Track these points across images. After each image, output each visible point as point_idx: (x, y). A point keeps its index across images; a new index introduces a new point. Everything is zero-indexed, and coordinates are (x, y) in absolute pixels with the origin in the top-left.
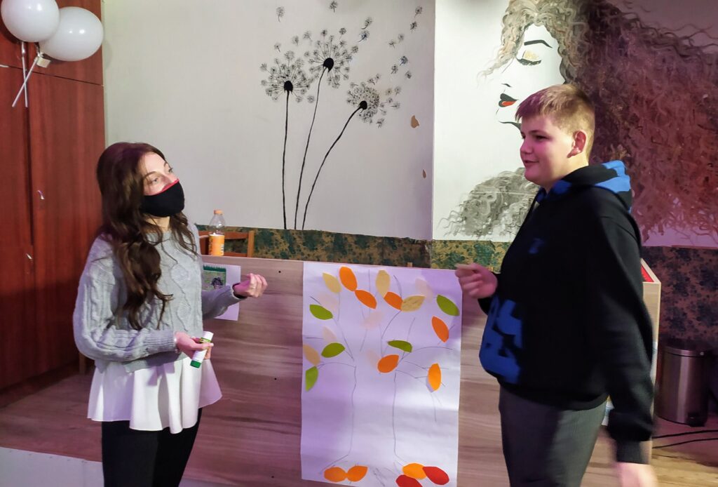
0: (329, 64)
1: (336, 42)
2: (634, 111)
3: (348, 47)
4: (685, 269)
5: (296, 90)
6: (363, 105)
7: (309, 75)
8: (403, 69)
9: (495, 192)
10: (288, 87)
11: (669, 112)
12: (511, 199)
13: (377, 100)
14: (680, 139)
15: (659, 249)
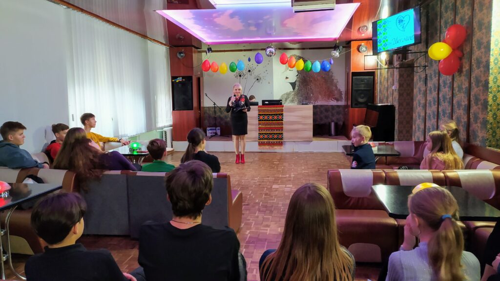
0: (249, 71)
1: (251, 67)
2: (311, 79)
3: (254, 68)
4: (322, 109)
5: (242, 77)
6: (258, 79)
7: (245, 73)
8: (267, 72)
9: (286, 96)
10: (240, 76)
11: (318, 79)
12: (289, 97)
13: (261, 79)
14: (320, 84)
15: (317, 105)
